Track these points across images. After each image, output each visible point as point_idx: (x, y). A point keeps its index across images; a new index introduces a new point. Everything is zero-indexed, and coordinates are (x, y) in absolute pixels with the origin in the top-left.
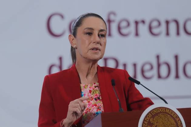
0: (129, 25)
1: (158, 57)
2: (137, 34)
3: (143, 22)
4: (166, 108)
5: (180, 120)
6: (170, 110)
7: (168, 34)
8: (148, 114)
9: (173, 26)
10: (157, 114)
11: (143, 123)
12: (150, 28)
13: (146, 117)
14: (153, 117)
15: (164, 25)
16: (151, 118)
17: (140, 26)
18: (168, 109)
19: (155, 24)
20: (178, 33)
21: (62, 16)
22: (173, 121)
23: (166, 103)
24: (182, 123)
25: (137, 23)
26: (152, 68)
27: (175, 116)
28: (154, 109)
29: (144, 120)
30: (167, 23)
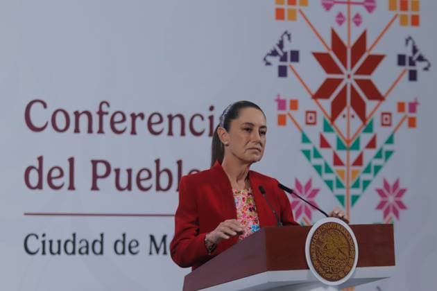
0: (124, 119)
1: (158, 162)
2: (133, 132)
3: (142, 116)
7: (170, 133)
9: (177, 123)
12: (150, 124)
15: (166, 121)
17: (138, 119)
19: (156, 119)
20: (183, 134)
21: (45, 106)
25: (134, 117)
26: (150, 176)
30: (171, 118)
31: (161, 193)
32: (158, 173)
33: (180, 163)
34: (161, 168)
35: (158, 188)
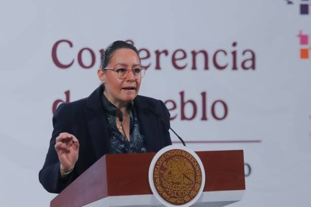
0: (149, 56)
1: (182, 94)
2: (158, 67)
3: (166, 52)
4: (182, 151)
5: (198, 164)
6: (187, 152)
7: (194, 68)
8: (160, 157)
9: (200, 58)
10: (171, 158)
11: (155, 167)
12: (174, 60)
13: (158, 160)
14: (167, 160)
15: (190, 56)
16: (164, 161)
17: (162, 56)
18: (185, 151)
19: (179, 55)
20: (206, 68)
21: (71, 45)
22: (190, 167)
23: (184, 145)
24: (200, 169)
25: (158, 53)
26: (175, 107)
27: (192, 161)
28: (168, 152)
29: (156, 164)
30: (194, 54)
31: (185, 122)
32: (183, 104)
33: (204, 95)
34: (186, 99)
35: (183, 117)
